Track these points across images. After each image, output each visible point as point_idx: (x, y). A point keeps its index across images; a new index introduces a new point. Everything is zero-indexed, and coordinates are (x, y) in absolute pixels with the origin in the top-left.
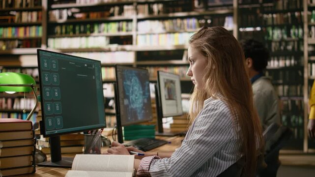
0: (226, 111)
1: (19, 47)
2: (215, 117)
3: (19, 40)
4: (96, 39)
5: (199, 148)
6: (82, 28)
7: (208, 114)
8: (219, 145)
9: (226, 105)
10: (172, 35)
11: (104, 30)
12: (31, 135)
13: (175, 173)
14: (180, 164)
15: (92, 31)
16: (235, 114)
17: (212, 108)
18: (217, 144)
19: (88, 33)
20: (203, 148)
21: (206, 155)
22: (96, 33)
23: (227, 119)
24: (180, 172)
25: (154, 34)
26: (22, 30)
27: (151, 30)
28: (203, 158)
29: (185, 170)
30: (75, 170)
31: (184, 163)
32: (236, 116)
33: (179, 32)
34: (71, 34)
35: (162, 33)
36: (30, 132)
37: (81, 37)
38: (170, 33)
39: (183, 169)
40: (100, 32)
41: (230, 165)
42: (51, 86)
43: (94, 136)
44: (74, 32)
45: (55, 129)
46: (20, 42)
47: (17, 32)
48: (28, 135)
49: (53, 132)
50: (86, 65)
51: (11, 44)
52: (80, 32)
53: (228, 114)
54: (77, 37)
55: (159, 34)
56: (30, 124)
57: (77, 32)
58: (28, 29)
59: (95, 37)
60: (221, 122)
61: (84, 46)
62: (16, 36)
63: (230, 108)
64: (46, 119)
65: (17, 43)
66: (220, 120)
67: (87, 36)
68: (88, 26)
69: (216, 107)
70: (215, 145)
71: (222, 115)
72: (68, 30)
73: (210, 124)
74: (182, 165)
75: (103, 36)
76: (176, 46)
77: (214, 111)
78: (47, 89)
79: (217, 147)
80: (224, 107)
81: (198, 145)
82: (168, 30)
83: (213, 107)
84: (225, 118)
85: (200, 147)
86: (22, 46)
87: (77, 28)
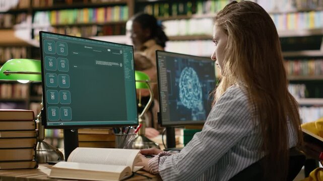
0: (243, 100)
1: (97, 35)
2: (229, 107)
3: (98, 25)
4: (200, 22)
5: (210, 141)
6: (181, 8)
7: (222, 104)
8: (234, 138)
9: (244, 93)
10: (305, 15)
11: (210, 9)
12: (32, 126)
13: (182, 169)
14: (188, 159)
15: (194, 11)
16: (254, 103)
17: (227, 97)
18: (231, 137)
19: (189, 14)
20: (214, 141)
21: (219, 150)
22: (199, 14)
23: (244, 108)
24: (188, 168)
25: (280, 14)
26: (101, 13)
27: (276, 8)
28: (215, 153)
29: (193, 166)
30: (71, 161)
31: (193, 158)
32: (255, 106)
33: (316, 11)
34: (166, 16)
35: (291, 13)
36: (32, 123)
37: (180, 19)
38: (302, 11)
39: (192, 164)
40: (204, 12)
41: (251, 163)
42: (57, 72)
43: (126, 136)
44: (170, 13)
45: (60, 121)
46: (100, 29)
47: (95, 15)
48: (29, 126)
49: (58, 124)
50: (109, 50)
51: (87, 31)
52: (179, 13)
53: (245, 103)
54: (174, 19)
55: (287, 13)
56: (32, 113)
57: (175, 13)
58: (109, 10)
59: (198, 19)
60: (236, 113)
61: (183, 32)
62: (93, 21)
63: (249, 97)
64: (48, 109)
65: (95, 30)
66: (235, 110)
67: (188, 19)
68: (189, 5)
69: (232, 96)
70: (229, 139)
71: (238, 104)
72: (163, 10)
73: (223, 115)
74: (191, 161)
75: (209, 18)
76: (312, 30)
77: (229, 100)
78: (51, 75)
79: (231, 141)
80: (241, 96)
81: (209, 138)
82: (300, 7)
83: (229, 95)
84: (241, 107)
85: (212, 140)
86: (101, 34)
87: (174, 8)
